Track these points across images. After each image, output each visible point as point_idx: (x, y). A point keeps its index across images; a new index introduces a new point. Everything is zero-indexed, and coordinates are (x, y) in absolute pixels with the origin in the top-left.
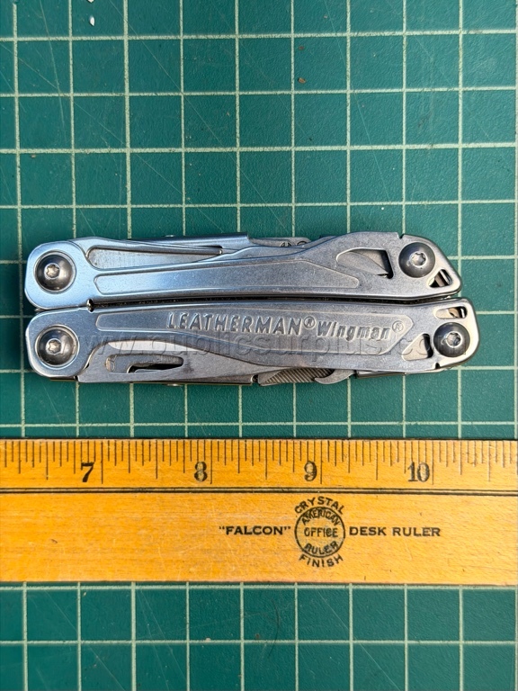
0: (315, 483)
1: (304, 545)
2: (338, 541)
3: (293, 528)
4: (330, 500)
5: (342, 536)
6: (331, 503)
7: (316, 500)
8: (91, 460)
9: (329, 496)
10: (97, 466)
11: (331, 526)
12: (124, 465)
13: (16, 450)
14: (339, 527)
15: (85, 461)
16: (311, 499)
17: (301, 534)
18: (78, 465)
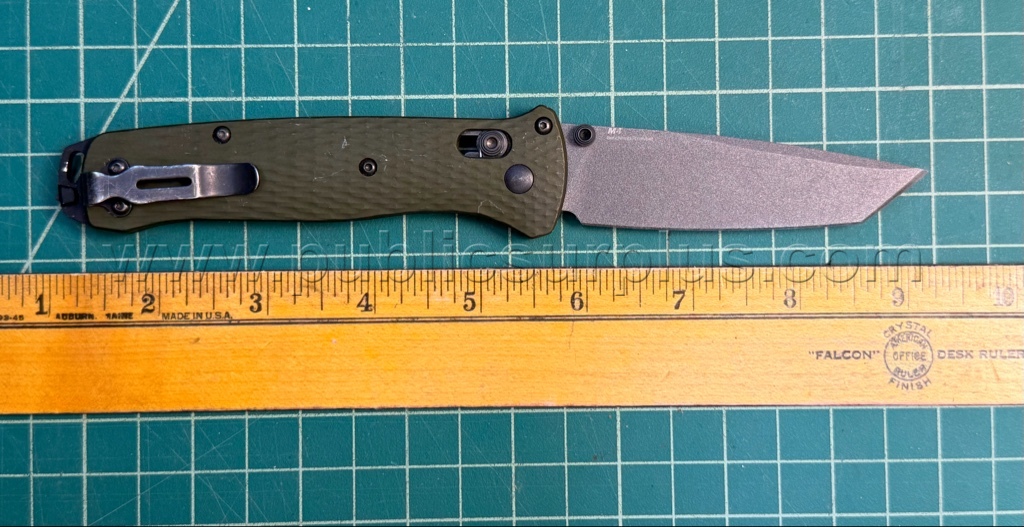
0: (903, 309)
1: (893, 368)
2: (927, 364)
3: (882, 352)
4: (918, 324)
5: (930, 359)
6: (919, 327)
7: (905, 325)
8: (683, 288)
9: (917, 320)
10: (688, 293)
11: (920, 349)
12: (715, 292)
13: (610, 278)
14: (928, 350)
15: (677, 289)
16: (899, 323)
17: (890, 358)
18: (670, 293)
